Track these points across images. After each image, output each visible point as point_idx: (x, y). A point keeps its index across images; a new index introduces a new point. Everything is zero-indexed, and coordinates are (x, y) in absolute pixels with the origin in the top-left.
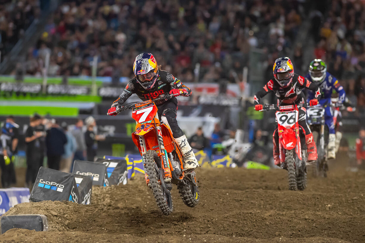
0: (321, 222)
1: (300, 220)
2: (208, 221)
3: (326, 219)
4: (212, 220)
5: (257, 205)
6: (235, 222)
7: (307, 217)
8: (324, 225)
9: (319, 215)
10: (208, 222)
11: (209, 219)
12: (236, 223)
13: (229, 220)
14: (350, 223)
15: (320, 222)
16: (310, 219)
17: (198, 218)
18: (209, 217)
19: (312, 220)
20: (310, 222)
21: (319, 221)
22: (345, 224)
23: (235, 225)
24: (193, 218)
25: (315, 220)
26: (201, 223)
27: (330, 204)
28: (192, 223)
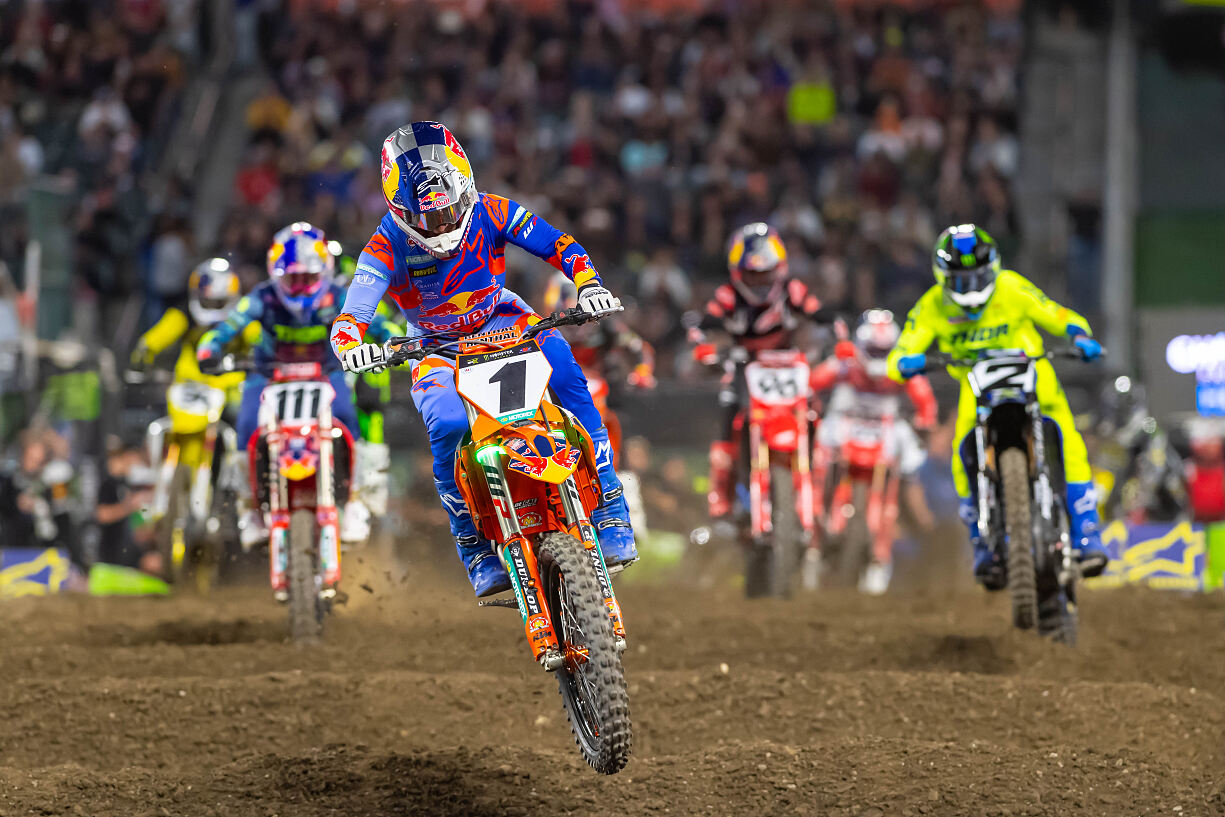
0: (557, 781)
1: (481, 777)
2: (161, 796)
3: (573, 771)
4: (174, 790)
5: (288, 728)
6: (257, 794)
7: (506, 767)
8: (570, 791)
9: (547, 756)
10: (162, 800)
11: (162, 789)
12: (258, 798)
13: (232, 789)
14: (658, 780)
15: (553, 784)
16: (516, 774)
17: (123, 786)
18: (163, 782)
19: (524, 777)
20: (517, 785)
21: (548, 780)
22: (643, 786)
23: (257, 805)
24: (107, 785)
25: (534, 775)
26: (136, 802)
27: (544, 715)
28: (102, 804)
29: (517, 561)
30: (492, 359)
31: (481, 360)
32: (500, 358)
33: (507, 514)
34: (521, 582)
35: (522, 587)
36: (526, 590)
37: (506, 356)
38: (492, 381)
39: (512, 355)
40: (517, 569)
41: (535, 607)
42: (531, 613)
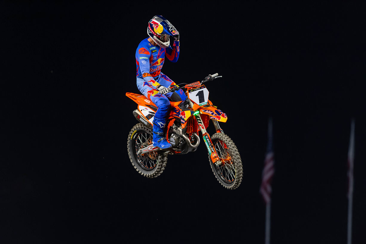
29: (207, 139)
30: (196, 90)
31: (193, 91)
32: (197, 90)
33: (203, 128)
34: (209, 144)
35: (209, 146)
36: (211, 146)
37: (199, 89)
38: (196, 96)
39: (200, 89)
40: (208, 141)
41: (213, 150)
42: (212, 152)
